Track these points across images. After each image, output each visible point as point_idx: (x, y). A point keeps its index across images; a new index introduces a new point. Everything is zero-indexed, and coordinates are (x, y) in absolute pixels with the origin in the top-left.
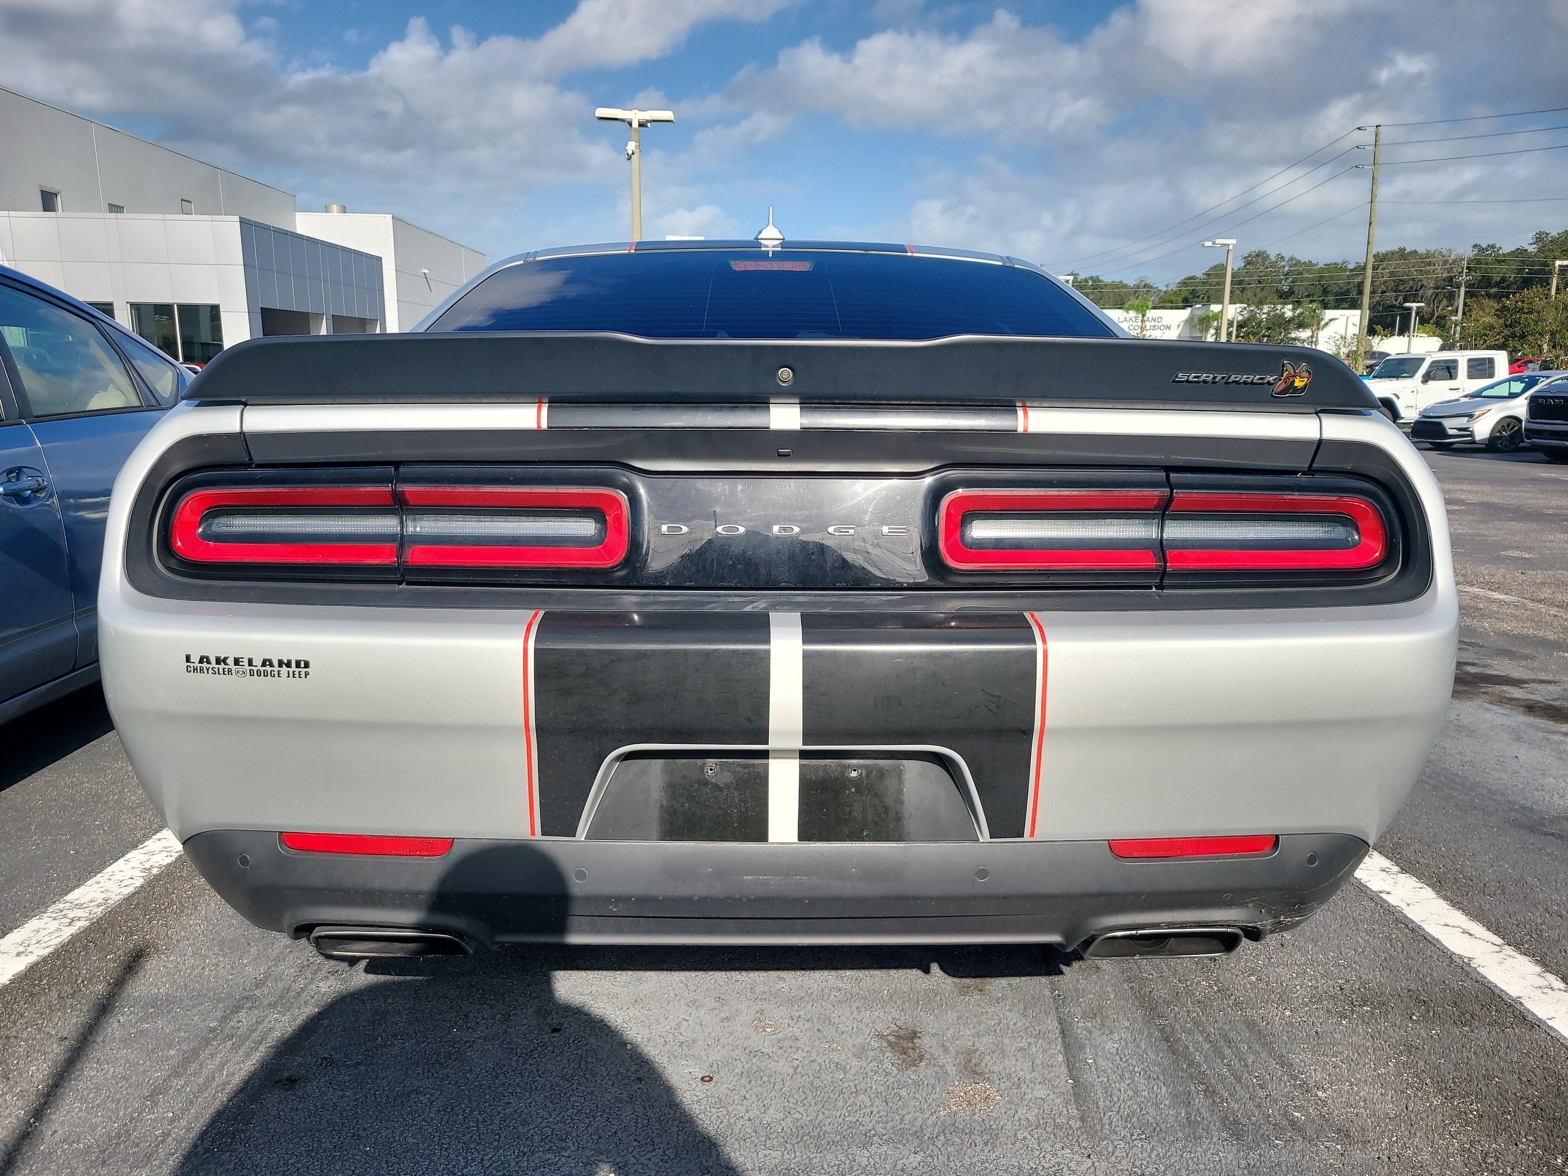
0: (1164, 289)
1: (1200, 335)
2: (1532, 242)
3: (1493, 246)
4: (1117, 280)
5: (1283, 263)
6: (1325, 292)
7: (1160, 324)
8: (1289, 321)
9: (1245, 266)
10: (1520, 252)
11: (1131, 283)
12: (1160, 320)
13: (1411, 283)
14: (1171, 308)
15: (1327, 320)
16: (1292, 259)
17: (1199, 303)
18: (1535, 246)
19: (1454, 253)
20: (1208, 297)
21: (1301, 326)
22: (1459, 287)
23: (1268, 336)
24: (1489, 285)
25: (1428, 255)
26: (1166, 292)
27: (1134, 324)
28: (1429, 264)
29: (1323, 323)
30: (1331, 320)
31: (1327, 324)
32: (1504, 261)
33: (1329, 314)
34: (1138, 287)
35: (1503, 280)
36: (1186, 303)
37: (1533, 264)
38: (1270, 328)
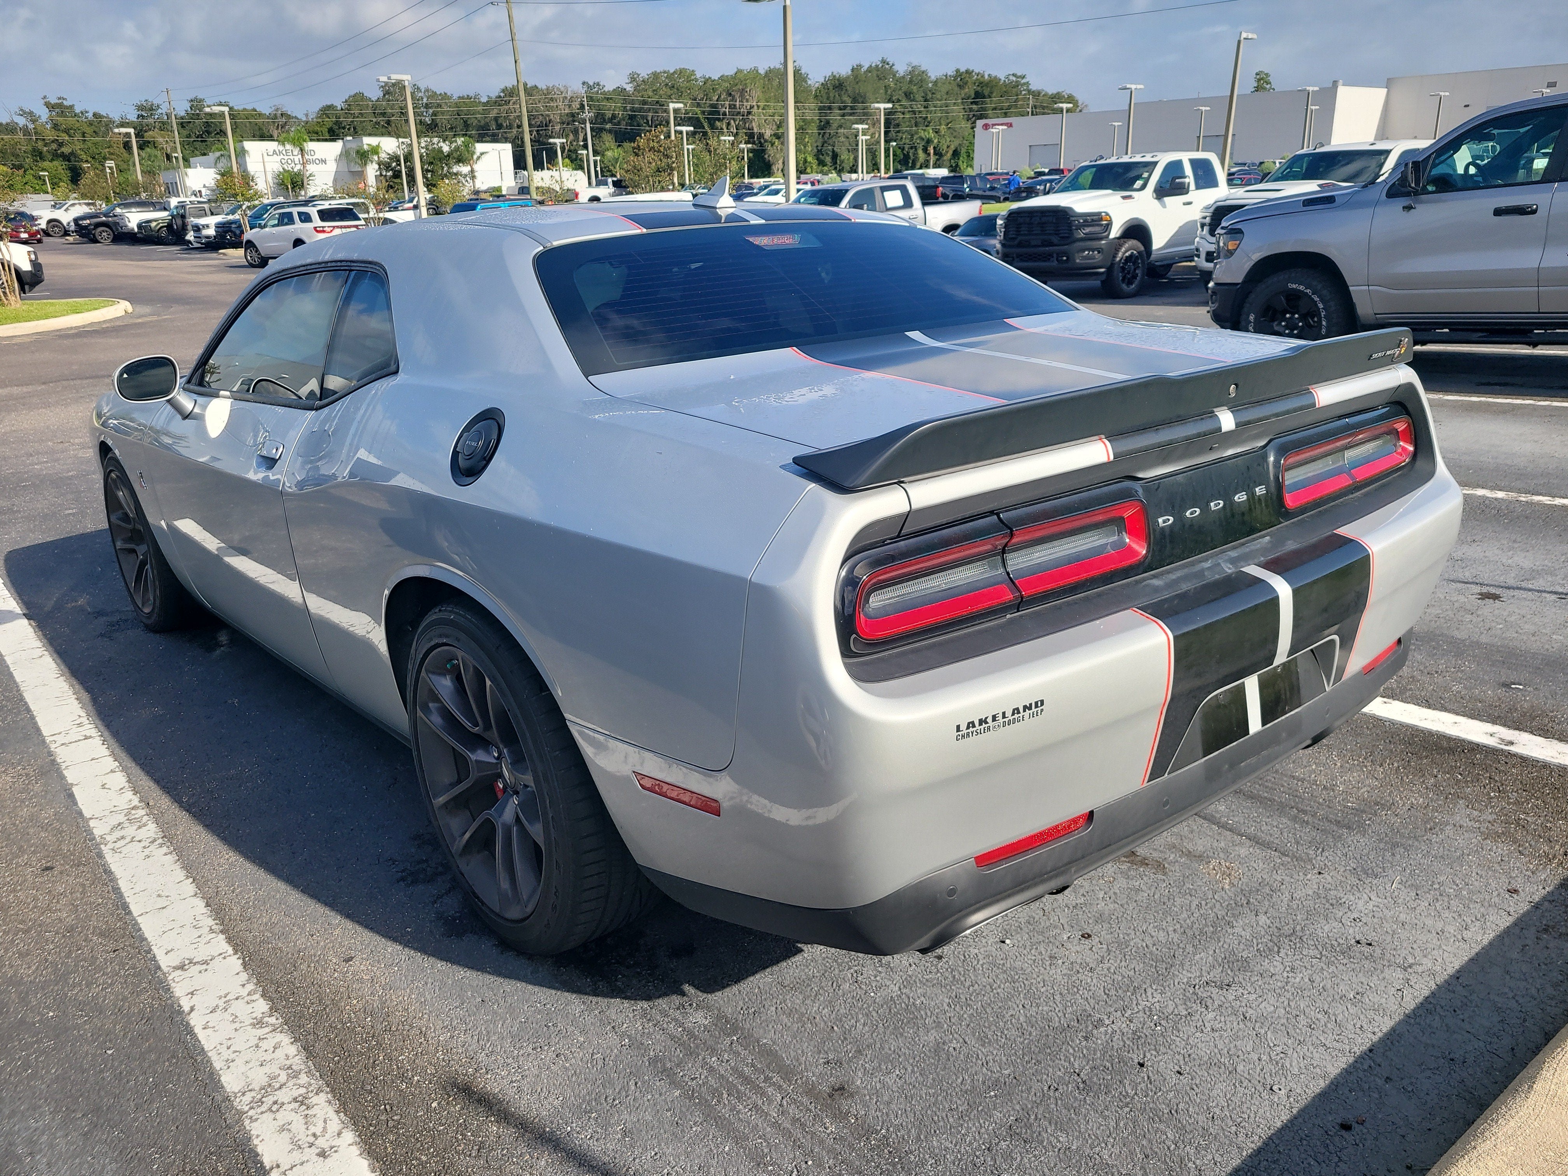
0: (304, 119)
1: (360, 169)
2: (628, 81)
3: (598, 84)
4: (249, 107)
5: (420, 94)
6: (466, 125)
7: (314, 158)
8: (448, 156)
9: (384, 95)
10: (620, 91)
11: (266, 111)
12: (312, 153)
13: (541, 117)
14: (318, 140)
15: (478, 154)
16: (427, 90)
17: (350, 135)
18: (631, 85)
19: (570, 89)
20: (355, 128)
21: (460, 160)
22: (585, 123)
23: (432, 171)
24: (604, 121)
25: (548, 91)
26: (307, 122)
27: (286, 158)
28: (552, 99)
29: (475, 157)
30: (482, 154)
31: (478, 158)
32: (611, 99)
33: (480, 147)
34: (275, 117)
35: (614, 116)
36: (333, 135)
37: (633, 102)
38: (432, 163)
